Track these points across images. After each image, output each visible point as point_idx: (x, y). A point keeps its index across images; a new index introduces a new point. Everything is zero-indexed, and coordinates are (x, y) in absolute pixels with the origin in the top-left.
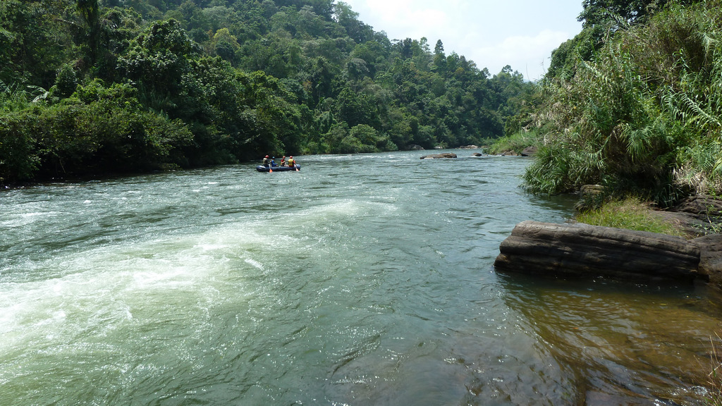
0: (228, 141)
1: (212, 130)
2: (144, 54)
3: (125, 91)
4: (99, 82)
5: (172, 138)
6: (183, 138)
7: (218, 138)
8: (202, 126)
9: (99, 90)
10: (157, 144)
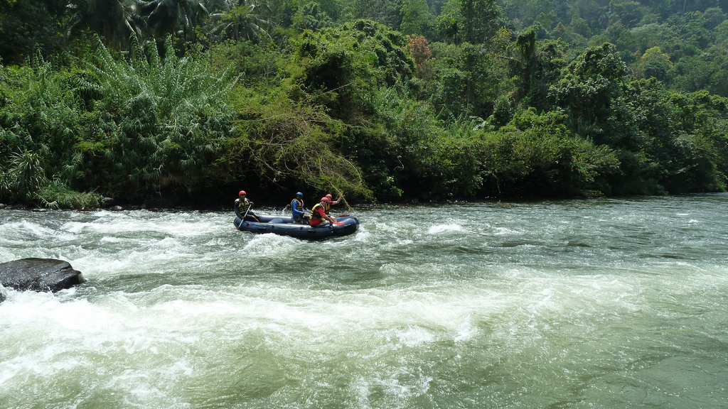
0: (657, 170)
1: (641, 157)
2: (575, 81)
3: (556, 118)
4: (533, 110)
5: (597, 165)
6: (608, 165)
7: (645, 167)
8: (629, 152)
9: (533, 117)
10: (583, 170)
